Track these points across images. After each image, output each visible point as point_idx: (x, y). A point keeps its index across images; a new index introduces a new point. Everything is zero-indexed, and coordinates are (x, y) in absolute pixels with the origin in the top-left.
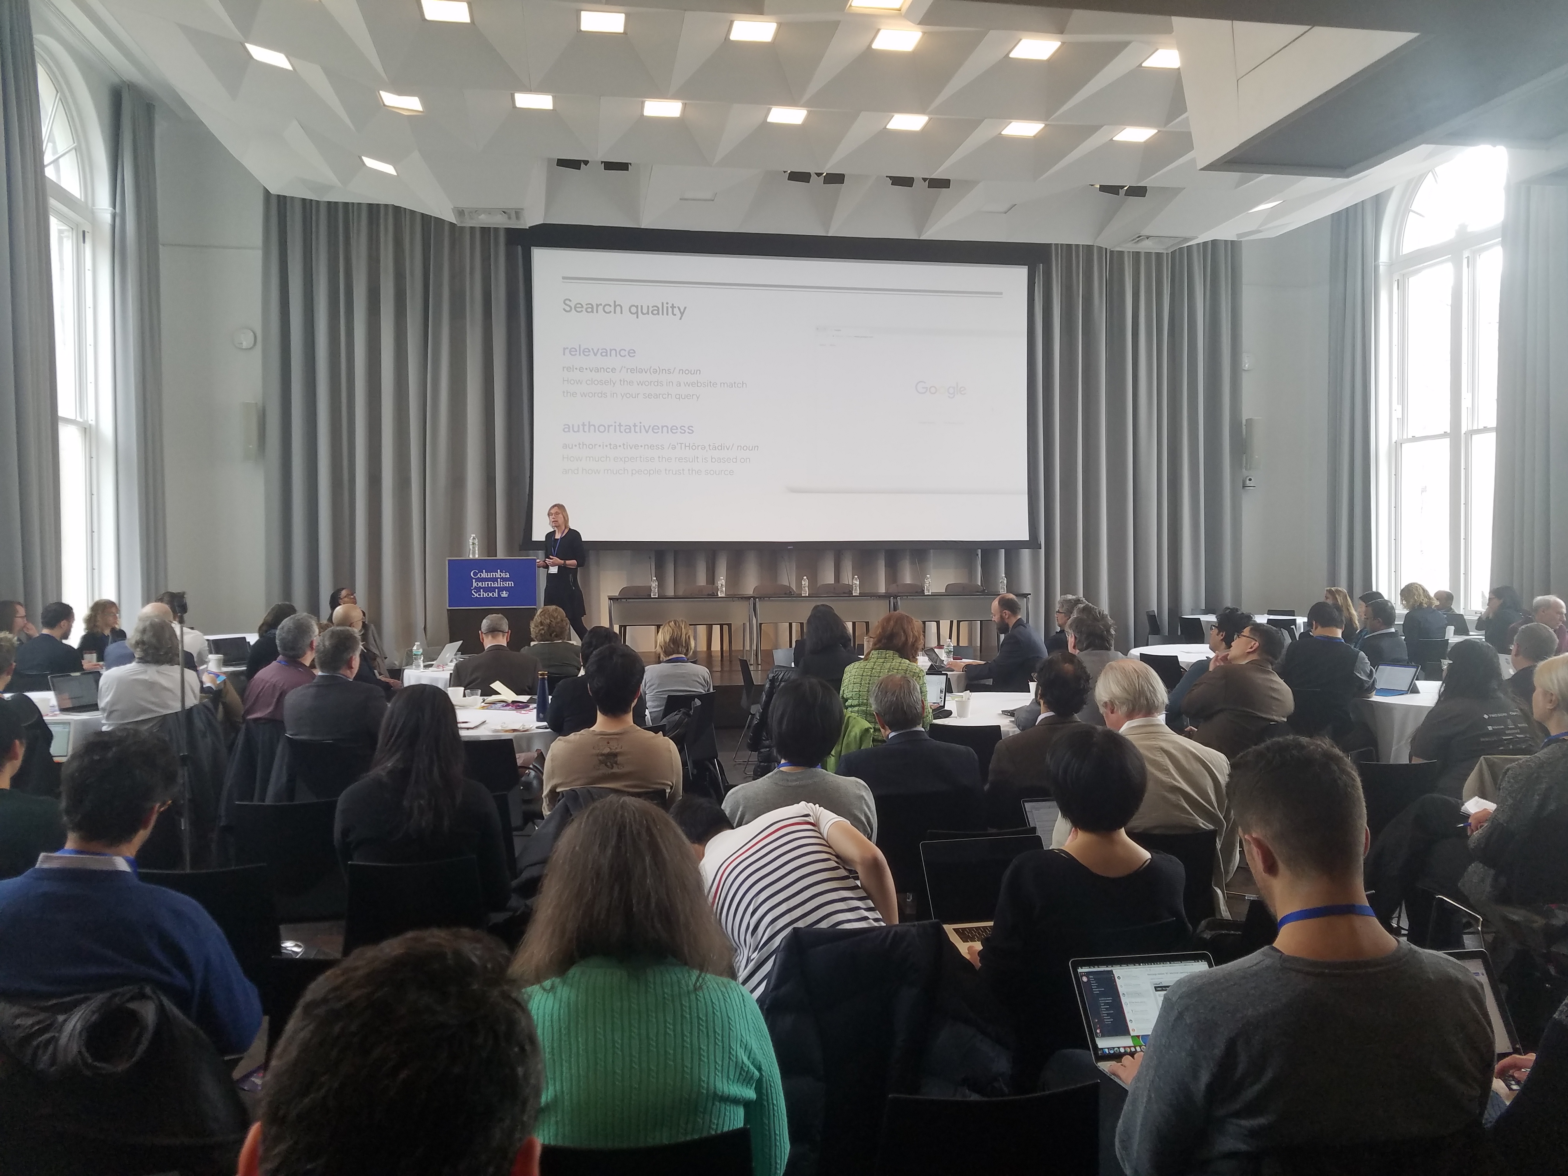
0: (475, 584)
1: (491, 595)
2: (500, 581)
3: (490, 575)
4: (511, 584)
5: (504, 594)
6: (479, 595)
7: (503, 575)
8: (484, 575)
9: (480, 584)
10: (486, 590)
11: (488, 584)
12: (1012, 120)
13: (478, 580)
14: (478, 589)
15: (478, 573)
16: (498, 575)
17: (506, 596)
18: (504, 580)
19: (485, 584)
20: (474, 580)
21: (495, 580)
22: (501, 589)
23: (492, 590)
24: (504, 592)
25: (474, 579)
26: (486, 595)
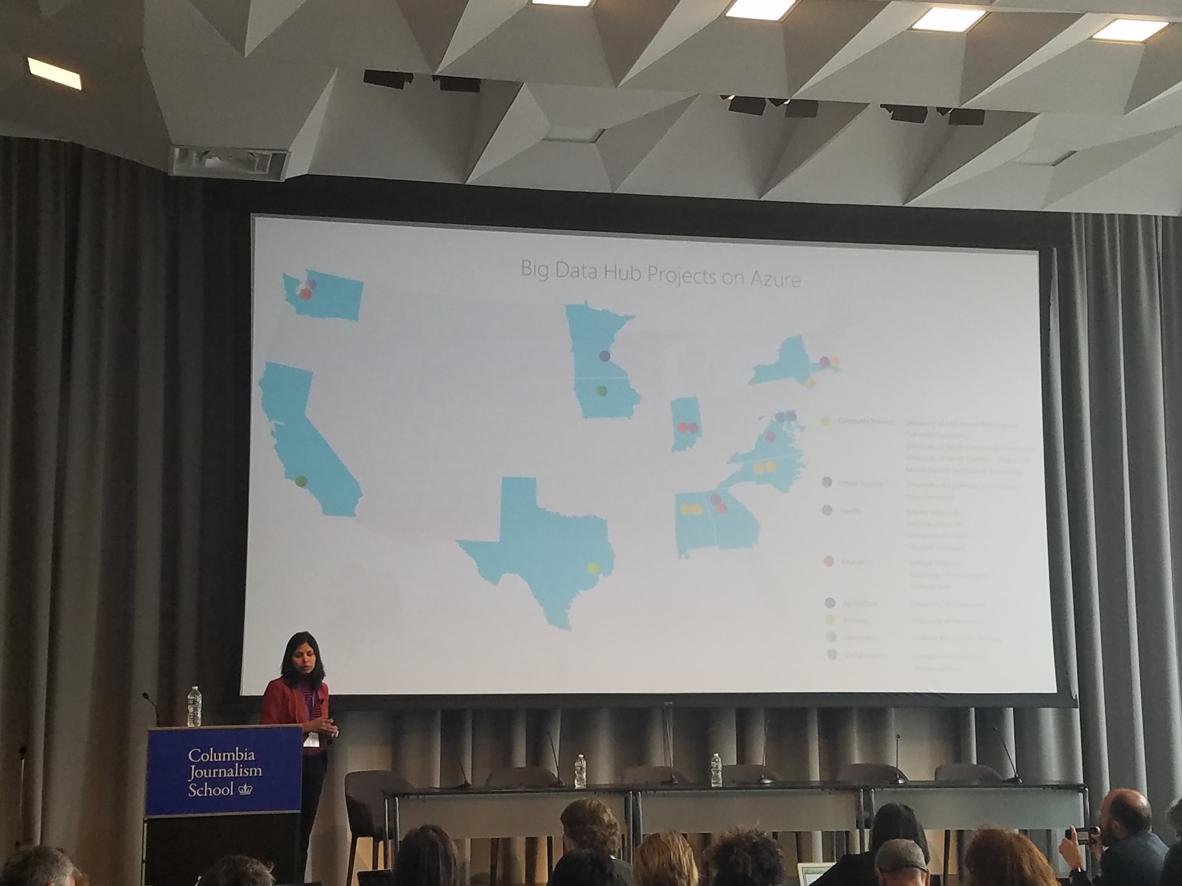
0: (194, 773)
1: (221, 791)
2: (239, 768)
3: (222, 757)
4: (258, 771)
5: (245, 790)
6: (202, 792)
7: (244, 756)
8: (211, 756)
9: (204, 773)
10: (213, 783)
11: (217, 773)
12: (1117, 15)
13: (201, 766)
14: (199, 782)
15: (201, 754)
16: (234, 756)
17: (249, 793)
18: (246, 764)
19: (212, 773)
20: (193, 767)
21: (230, 765)
22: (239, 781)
23: (224, 782)
24: (245, 787)
25: (193, 763)
26: (212, 792)
